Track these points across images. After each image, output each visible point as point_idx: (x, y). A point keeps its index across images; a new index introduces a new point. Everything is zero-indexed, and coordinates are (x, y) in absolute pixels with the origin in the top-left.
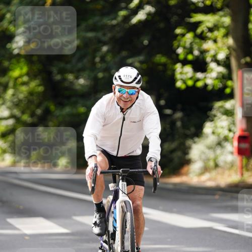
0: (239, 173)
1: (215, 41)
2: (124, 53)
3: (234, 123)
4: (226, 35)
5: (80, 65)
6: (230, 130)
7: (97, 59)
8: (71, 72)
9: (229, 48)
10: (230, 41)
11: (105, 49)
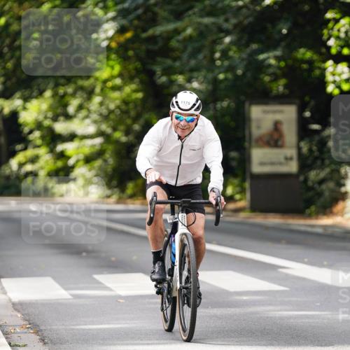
2: (254, 46)
5: (193, 62)
7: (217, 55)
8: (181, 73)
11: (228, 40)
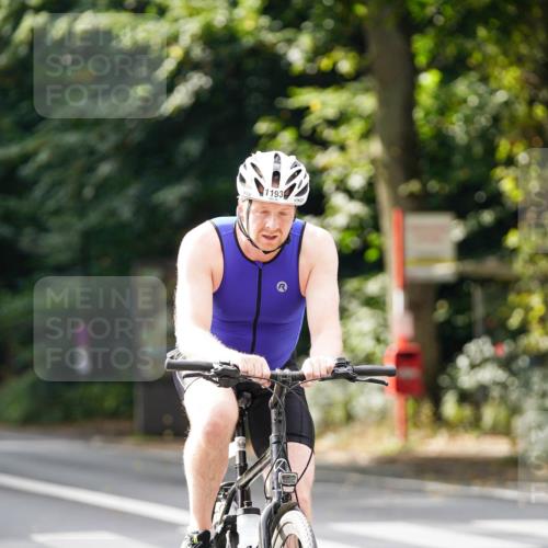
0: (397, 432)
1: (342, 148)
3: (385, 325)
4: (366, 135)
6: (378, 340)
7: (88, 192)
9: (373, 162)
10: (376, 147)
11: (105, 169)
